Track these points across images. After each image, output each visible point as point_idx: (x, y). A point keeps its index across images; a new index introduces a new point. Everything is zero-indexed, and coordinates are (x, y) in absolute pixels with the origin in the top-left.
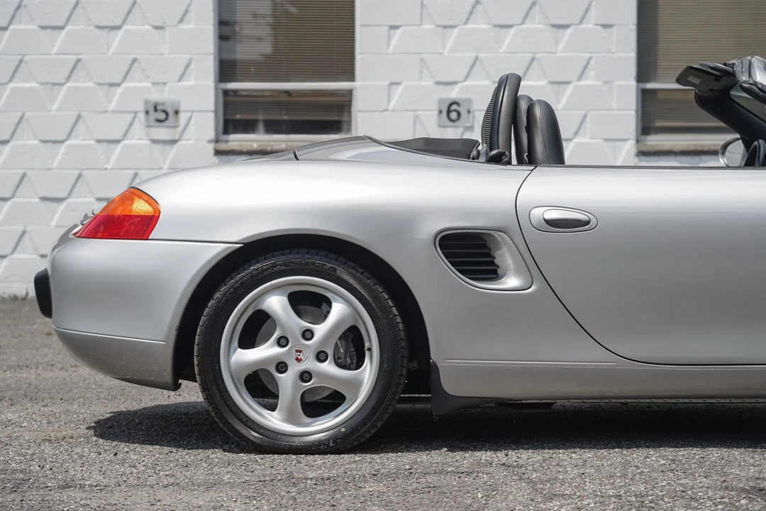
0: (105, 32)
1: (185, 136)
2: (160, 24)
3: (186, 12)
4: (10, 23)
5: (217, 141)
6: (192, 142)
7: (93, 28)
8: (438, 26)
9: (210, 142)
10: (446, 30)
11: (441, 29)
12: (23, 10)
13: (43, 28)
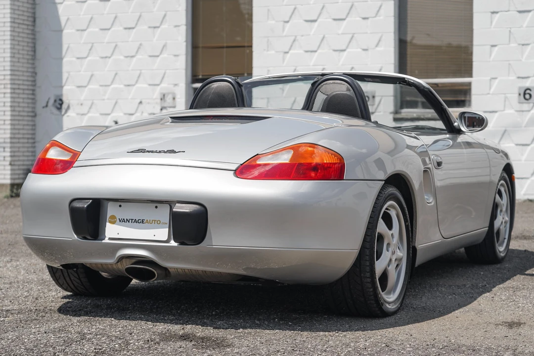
0: (337, 53)
1: (377, 111)
2: (366, 48)
3: (380, 41)
4: (290, 49)
5: (396, 112)
6: (382, 113)
7: (331, 51)
8: (519, 44)
9: (391, 113)
10: (524, 46)
11: (521, 46)
12: (296, 43)
13: (307, 52)
